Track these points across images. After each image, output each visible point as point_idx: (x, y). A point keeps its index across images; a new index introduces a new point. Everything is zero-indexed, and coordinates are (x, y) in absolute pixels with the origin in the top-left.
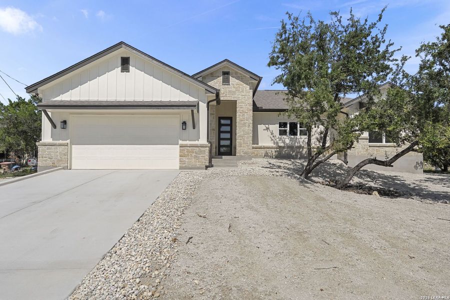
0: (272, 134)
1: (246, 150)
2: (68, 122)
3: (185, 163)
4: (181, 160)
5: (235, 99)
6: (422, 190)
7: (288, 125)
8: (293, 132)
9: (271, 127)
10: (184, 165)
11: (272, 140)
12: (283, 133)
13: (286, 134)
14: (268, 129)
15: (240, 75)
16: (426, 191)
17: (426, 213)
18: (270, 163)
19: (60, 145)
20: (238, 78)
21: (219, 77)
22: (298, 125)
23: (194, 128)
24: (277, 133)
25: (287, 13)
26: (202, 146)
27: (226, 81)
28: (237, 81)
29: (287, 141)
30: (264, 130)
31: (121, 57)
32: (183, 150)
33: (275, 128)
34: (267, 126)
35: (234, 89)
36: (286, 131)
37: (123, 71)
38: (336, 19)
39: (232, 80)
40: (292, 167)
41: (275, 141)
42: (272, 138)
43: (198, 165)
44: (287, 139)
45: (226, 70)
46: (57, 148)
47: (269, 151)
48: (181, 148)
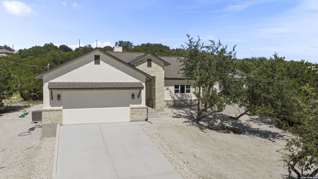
0: (170, 92)
1: (161, 105)
2: (61, 96)
3: (134, 118)
4: (132, 116)
5: (155, 76)
6: (249, 127)
7: (180, 87)
8: (182, 91)
9: (170, 88)
10: (133, 119)
11: (170, 95)
12: (176, 91)
13: (178, 93)
14: (168, 89)
15: (157, 62)
16: (250, 128)
17: (252, 143)
18: (175, 113)
19: (57, 110)
20: (156, 63)
21: (145, 62)
22: (185, 87)
23: (138, 97)
24: (173, 91)
25: (187, 35)
26: (144, 108)
27: (149, 65)
28: (156, 65)
29: (179, 96)
30: (166, 90)
31: (95, 55)
32: (132, 111)
33: (172, 89)
34: (167, 87)
35: (154, 70)
36: (178, 90)
37: (96, 63)
38: (212, 44)
39: (153, 64)
40: (186, 115)
41: (172, 96)
42: (171, 94)
43: (141, 118)
44: (179, 95)
45: (149, 58)
46: (55, 113)
47: (169, 103)
48: (132, 110)
